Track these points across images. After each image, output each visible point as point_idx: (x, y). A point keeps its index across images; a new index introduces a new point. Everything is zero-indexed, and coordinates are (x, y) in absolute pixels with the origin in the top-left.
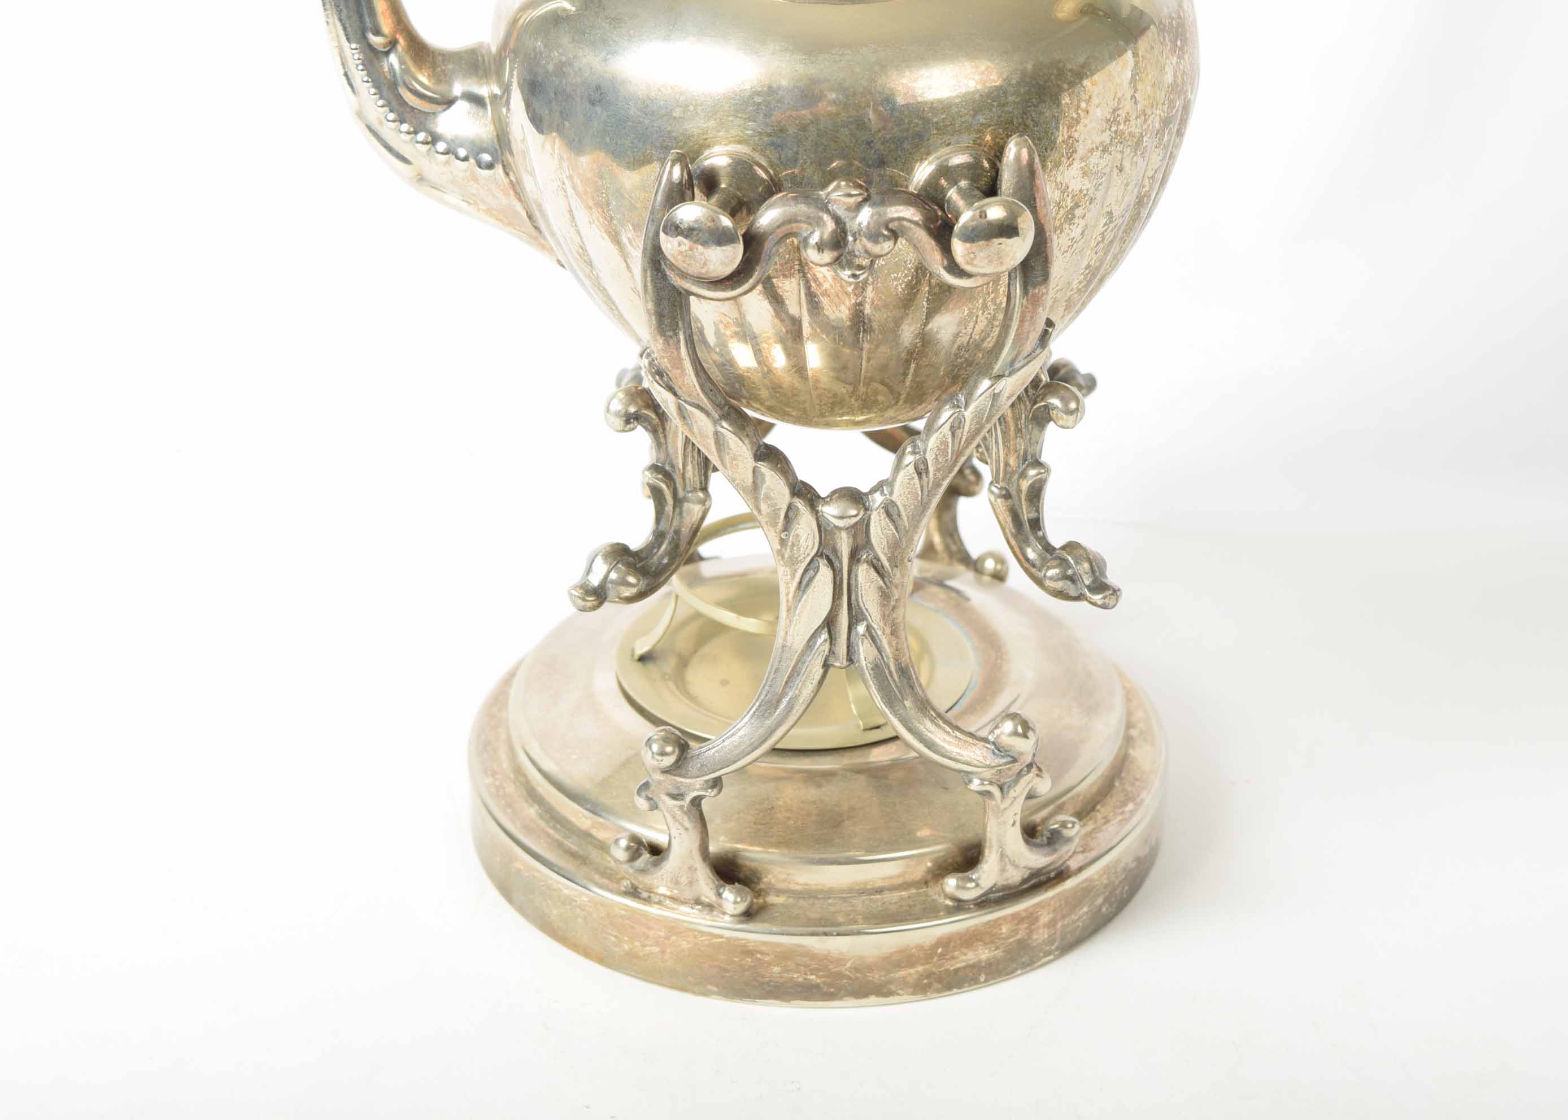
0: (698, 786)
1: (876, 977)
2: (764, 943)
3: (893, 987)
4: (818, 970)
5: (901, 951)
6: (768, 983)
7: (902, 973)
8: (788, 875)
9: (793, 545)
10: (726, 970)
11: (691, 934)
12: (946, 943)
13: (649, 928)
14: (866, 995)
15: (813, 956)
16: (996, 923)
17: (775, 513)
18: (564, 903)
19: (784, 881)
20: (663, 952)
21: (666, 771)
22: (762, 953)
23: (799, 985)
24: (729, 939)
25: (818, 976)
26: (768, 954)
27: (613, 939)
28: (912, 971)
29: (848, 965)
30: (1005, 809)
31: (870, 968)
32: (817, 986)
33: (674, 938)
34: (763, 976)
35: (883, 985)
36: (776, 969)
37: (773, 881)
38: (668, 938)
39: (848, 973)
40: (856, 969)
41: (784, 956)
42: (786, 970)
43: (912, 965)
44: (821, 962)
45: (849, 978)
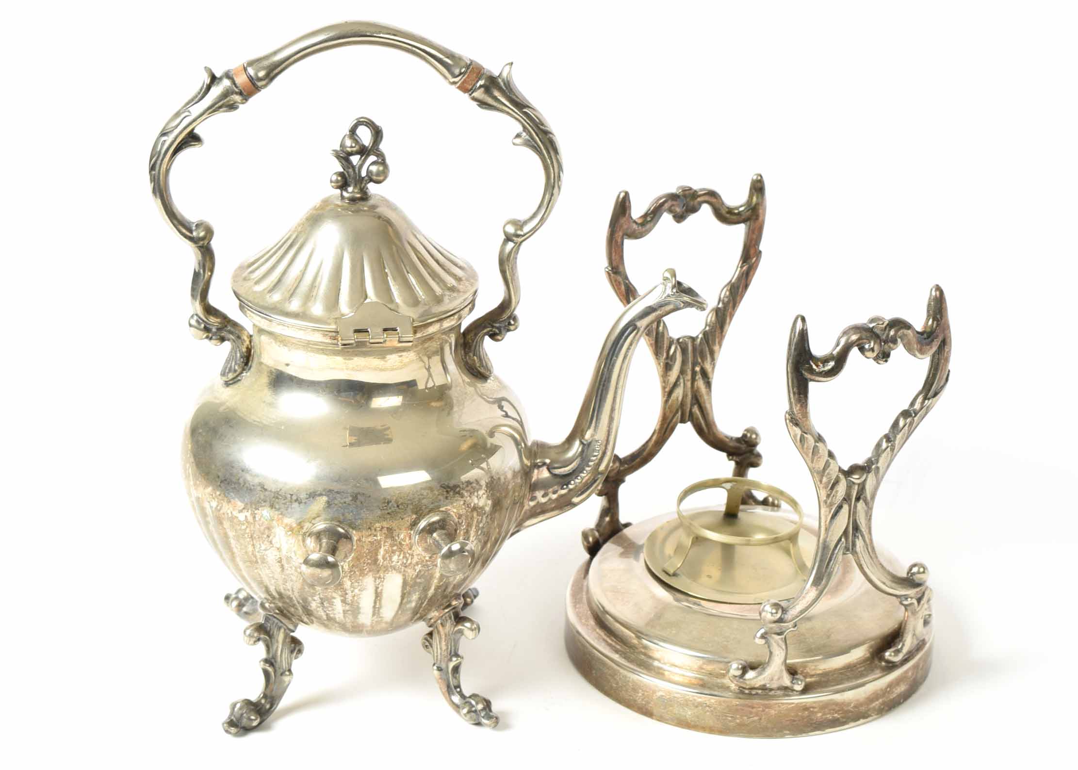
0: (790, 626)
1: (863, 709)
2: (815, 702)
3: (870, 713)
4: (839, 711)
5: (873, 693)
6: (815, 723)
7: (874, 705)
8: (816, 666)
9: (833, 496)
10: (794, 721)
11: (777, 706)
12: (891, 685)
13: (753, 708)
14: (858, 719)
15: (836, 704)
16: (906, 672)
17: (829, 482)
18: (697, 707)
19: (814, 669)
20: (760, 719)
21: (775, 622)
22: (813, 708)
23: (830, 720)
24: (798, 704)
25: (839, 714)
26: (815, 708)
27: (730, 718)
28: (877, 703)
29: (852, 705)
30: (919, 611)
31: (861, 705)
32: (838, 719)
33: (767, 710)
34: (813, 720)
35: (866, 712)
36: (819, 715)
37: (809, 671)
38: (763, 711)
39: (852, 709)
40: (855, 707)
41: (825, 706)
42: (824, 714)
43: (877, 700)
44: (840, 707)
45: (852, 712)
